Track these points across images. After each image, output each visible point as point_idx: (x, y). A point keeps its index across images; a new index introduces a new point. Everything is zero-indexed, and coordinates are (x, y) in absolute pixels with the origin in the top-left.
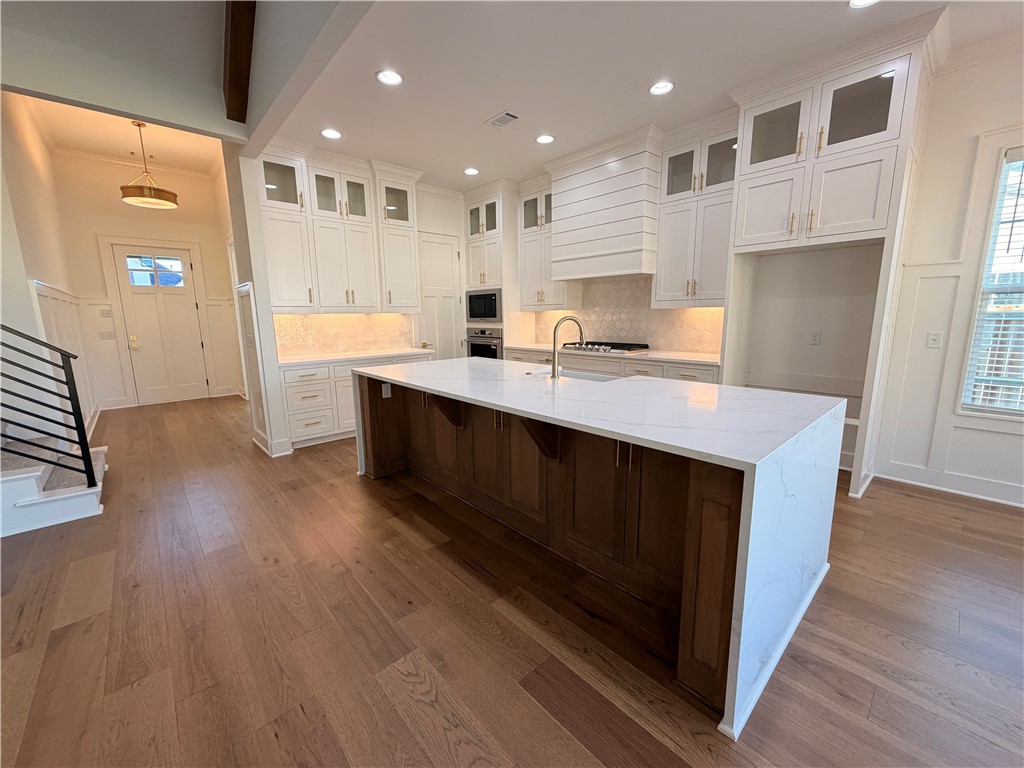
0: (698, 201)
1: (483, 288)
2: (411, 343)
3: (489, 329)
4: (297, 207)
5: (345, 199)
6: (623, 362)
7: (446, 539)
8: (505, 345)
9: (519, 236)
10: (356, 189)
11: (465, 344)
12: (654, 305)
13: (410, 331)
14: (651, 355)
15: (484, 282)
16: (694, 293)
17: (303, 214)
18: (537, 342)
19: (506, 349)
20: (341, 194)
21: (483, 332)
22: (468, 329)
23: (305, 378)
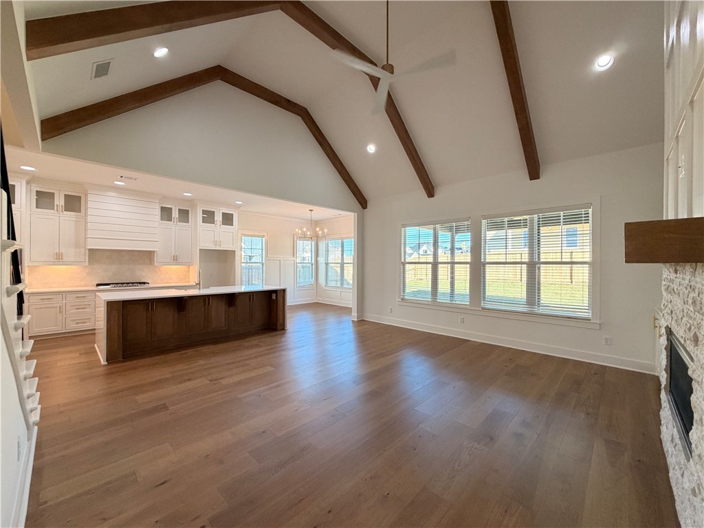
0: (175, 227)
12: (156, 264)
16: (176, 260)
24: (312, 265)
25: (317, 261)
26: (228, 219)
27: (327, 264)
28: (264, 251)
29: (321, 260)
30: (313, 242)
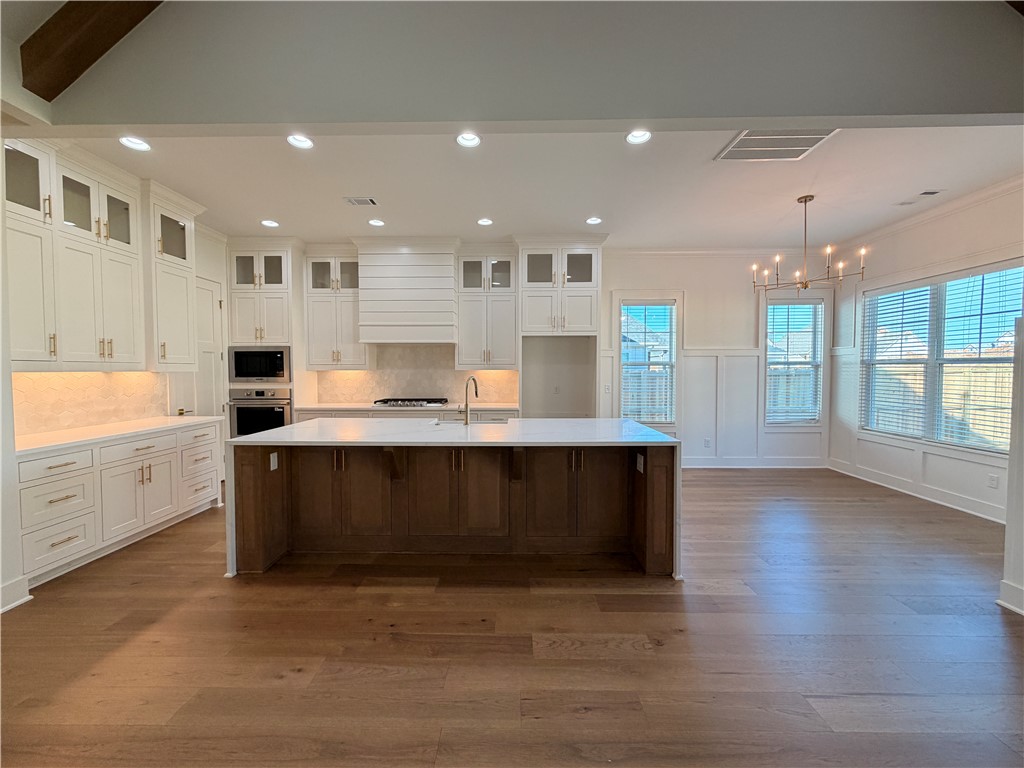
0: (488, 295)
1: (259, 344)
2: (165, 410)
3: (269, 390)
4: (38, 215)
5: (105, 219)
6: (442, 413)
7: (438, 579)
8: (297, 405)
9: (305, 298)
10: (118, 209)
11: (227, 408)
12: (458, 367)
13: (164, 395)
14: (449, 406)
15: (261, 338)
16: (488, 360)
17: (47, 226)
18: (319, 402)
19: (297, 410)
20: (99, 210)
21: (260, 393)
22: (230, 390)
23: (53, 471)
24: (817, 367)
25: (832, 359)
26: (580, 268)
27: (868, 366)
28: (674, 336)
29: (850, 354)
30: (821, 308)
